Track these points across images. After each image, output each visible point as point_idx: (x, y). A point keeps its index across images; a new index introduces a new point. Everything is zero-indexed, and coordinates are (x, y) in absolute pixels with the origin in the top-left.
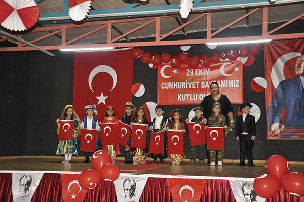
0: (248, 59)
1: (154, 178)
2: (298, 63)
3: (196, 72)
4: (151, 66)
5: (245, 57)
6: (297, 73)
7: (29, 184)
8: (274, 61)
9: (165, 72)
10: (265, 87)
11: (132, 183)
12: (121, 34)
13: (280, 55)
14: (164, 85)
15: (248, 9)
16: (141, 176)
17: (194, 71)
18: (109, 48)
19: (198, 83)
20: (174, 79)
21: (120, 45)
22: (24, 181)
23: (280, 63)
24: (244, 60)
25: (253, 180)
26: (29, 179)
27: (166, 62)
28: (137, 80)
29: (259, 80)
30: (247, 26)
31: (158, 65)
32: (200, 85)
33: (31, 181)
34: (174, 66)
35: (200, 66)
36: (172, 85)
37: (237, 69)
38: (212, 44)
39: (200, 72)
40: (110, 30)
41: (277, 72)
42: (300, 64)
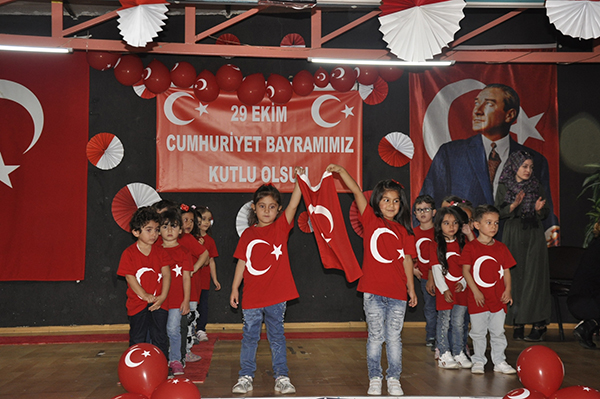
0: (375, 89)
2: (478, 105)
3: (254, 113)
4: (139, 90)
5: (367, 84)
6: (475, 128)
8: (429, 97)
9: (176, 108)
10: (410, 155)
13: (442, 86)
14: (173, 143)
17: (250, 110)
19: (257, 139)
20: (200, 128)
23: (442, 102)
24: (365, 92)
27: (182, 86)
28: (103, 126)
29: (400, 141)
31: (158, 90)
32: (263, 145)
34: (201, 97)
35: (266, 99)
36: (194, 143)
37: (348, 111)
39: (265, 113)
41: (435, 124)
42: (481, 108)
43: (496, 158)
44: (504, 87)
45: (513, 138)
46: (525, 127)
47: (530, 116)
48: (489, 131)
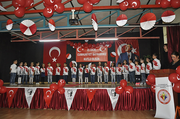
0: (110, 45)
1: (79, 89)
4: (74, 47)
5: (108, 44)
6: (126, 51)
7: (31, 92)
8: (118, 46)
9: (79, 50)
10: (116, 56)
11: (71, 91)
12: (63, 36)
13: (120, 45)
14: (78, 55)
15: (109, 28)
16: (74, 89)
17: (90, 50)
18: (58, 40)
20: (82, 52)
21: (63, 39)
22: (29, 91)
23: (120, 47)
24: (108, 46)
25: (115, 88)
26: (31, 90)
27: (80, 46)
28: (69, 53)
29: (114, 53)
30: (109, 34)
31: (76, 47)
32: (92, 54)
33: (32, 91)
34: (82, 48)
35: (92, 47)
36: (82, 55)
37: (105, 49)
38: (97, 40)
39: (92, 50)
40: (59, 34)
41: (119, 50)
42: (127, 48)
43: (129, 56)
44: (130, 44)
45: (132, 52)
46: (134, 51)
47: (134, 49)
48: (128, 51)
